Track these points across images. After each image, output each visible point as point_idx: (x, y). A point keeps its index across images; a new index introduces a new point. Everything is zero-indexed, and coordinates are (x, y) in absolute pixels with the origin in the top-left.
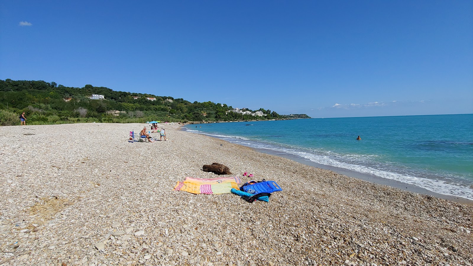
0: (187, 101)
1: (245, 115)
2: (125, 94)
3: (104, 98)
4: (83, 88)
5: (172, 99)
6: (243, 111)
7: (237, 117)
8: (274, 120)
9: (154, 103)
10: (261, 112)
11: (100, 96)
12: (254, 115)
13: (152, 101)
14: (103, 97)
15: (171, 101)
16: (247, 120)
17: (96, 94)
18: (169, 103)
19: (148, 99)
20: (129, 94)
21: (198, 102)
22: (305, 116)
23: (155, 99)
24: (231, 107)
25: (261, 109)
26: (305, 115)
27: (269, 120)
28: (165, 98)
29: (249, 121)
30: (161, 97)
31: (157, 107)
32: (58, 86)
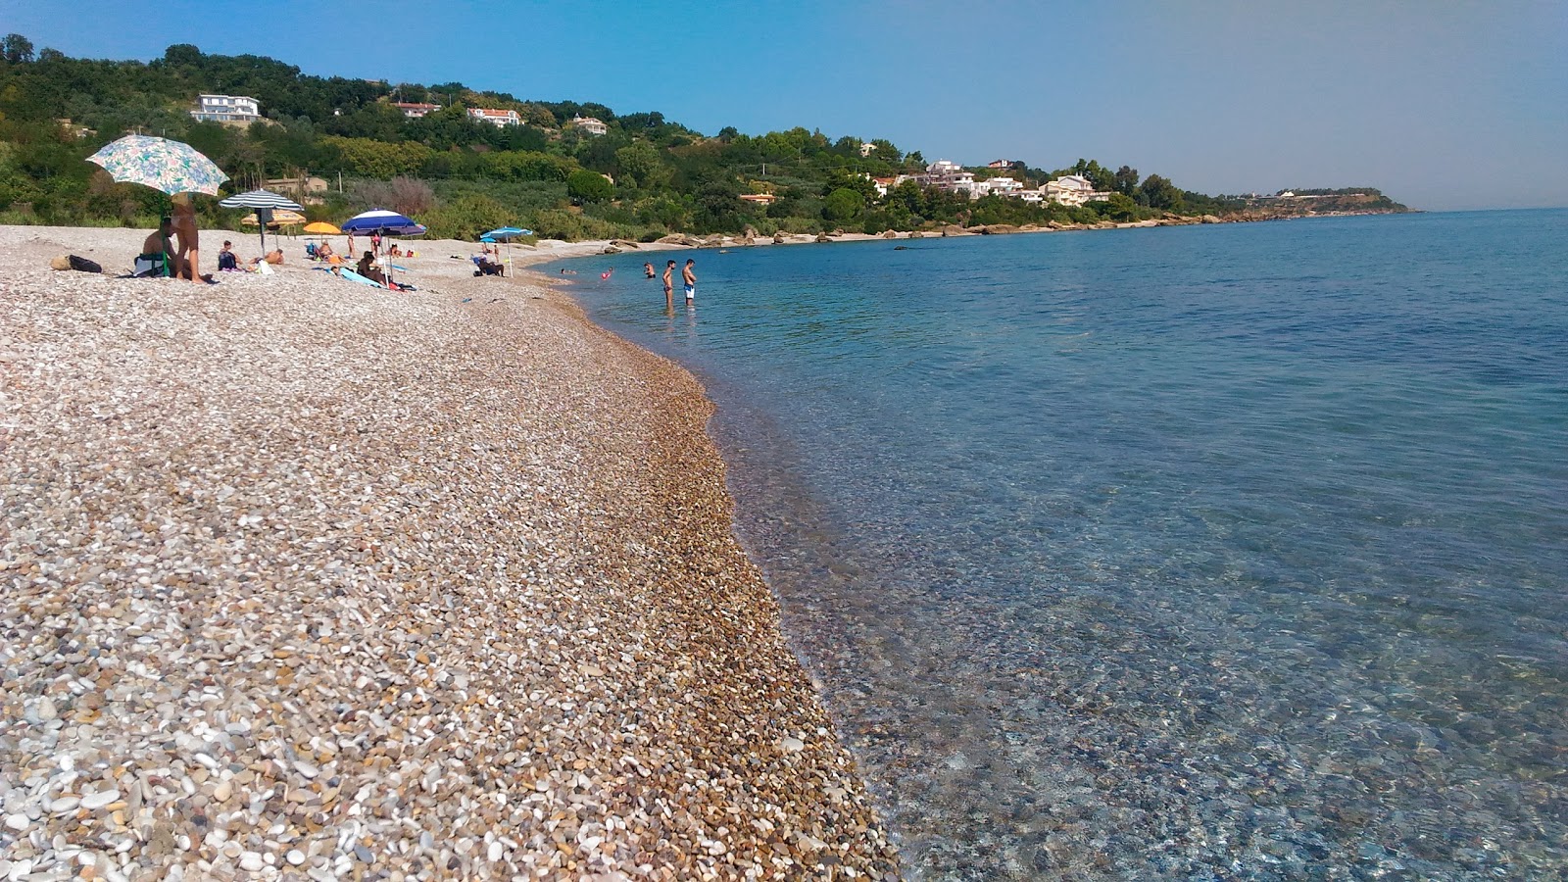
0: (682, 128)
1: (983, 197)
2: (360, 94)
3: (256, 112)
4: (155, 65)
5: (605, 115)
6: (981, 174)
7: (940, 213)
8: (1152, 222)
9: (506, 140)
10: (1081, 178)
11: (241, 101)
12: (1036, 198)
13: (501, 124)
14: (254, 107)
15: (595, 127)
16: (990, 227)
17: (216, 91)
18: (586, 135)
19: (480, 114)
20: (384, 89)
21: (740, 132)
22: (1371, 199)
23: (515, 113)
24: (917, 156)
25: (1082, 161)
26: (1368, 192)
27: (1119, 226)
28: (565, 112)
29: (1003, 232)
30: (546, 105)
31: (522, 157)
32: (36, 56)
